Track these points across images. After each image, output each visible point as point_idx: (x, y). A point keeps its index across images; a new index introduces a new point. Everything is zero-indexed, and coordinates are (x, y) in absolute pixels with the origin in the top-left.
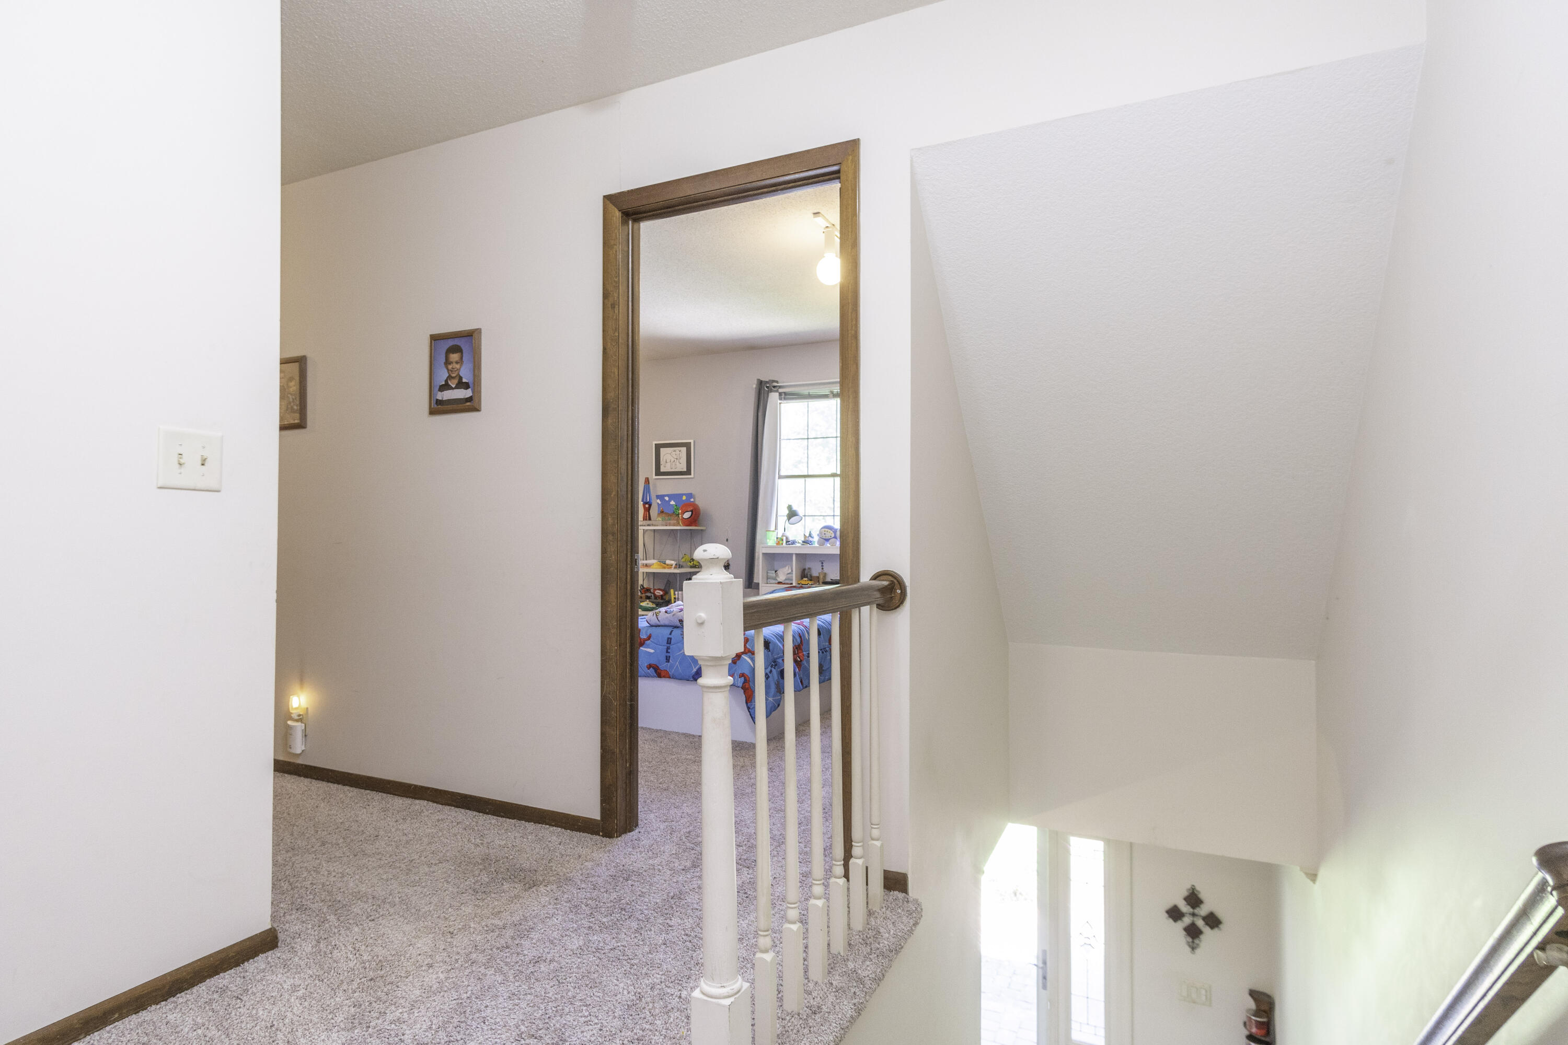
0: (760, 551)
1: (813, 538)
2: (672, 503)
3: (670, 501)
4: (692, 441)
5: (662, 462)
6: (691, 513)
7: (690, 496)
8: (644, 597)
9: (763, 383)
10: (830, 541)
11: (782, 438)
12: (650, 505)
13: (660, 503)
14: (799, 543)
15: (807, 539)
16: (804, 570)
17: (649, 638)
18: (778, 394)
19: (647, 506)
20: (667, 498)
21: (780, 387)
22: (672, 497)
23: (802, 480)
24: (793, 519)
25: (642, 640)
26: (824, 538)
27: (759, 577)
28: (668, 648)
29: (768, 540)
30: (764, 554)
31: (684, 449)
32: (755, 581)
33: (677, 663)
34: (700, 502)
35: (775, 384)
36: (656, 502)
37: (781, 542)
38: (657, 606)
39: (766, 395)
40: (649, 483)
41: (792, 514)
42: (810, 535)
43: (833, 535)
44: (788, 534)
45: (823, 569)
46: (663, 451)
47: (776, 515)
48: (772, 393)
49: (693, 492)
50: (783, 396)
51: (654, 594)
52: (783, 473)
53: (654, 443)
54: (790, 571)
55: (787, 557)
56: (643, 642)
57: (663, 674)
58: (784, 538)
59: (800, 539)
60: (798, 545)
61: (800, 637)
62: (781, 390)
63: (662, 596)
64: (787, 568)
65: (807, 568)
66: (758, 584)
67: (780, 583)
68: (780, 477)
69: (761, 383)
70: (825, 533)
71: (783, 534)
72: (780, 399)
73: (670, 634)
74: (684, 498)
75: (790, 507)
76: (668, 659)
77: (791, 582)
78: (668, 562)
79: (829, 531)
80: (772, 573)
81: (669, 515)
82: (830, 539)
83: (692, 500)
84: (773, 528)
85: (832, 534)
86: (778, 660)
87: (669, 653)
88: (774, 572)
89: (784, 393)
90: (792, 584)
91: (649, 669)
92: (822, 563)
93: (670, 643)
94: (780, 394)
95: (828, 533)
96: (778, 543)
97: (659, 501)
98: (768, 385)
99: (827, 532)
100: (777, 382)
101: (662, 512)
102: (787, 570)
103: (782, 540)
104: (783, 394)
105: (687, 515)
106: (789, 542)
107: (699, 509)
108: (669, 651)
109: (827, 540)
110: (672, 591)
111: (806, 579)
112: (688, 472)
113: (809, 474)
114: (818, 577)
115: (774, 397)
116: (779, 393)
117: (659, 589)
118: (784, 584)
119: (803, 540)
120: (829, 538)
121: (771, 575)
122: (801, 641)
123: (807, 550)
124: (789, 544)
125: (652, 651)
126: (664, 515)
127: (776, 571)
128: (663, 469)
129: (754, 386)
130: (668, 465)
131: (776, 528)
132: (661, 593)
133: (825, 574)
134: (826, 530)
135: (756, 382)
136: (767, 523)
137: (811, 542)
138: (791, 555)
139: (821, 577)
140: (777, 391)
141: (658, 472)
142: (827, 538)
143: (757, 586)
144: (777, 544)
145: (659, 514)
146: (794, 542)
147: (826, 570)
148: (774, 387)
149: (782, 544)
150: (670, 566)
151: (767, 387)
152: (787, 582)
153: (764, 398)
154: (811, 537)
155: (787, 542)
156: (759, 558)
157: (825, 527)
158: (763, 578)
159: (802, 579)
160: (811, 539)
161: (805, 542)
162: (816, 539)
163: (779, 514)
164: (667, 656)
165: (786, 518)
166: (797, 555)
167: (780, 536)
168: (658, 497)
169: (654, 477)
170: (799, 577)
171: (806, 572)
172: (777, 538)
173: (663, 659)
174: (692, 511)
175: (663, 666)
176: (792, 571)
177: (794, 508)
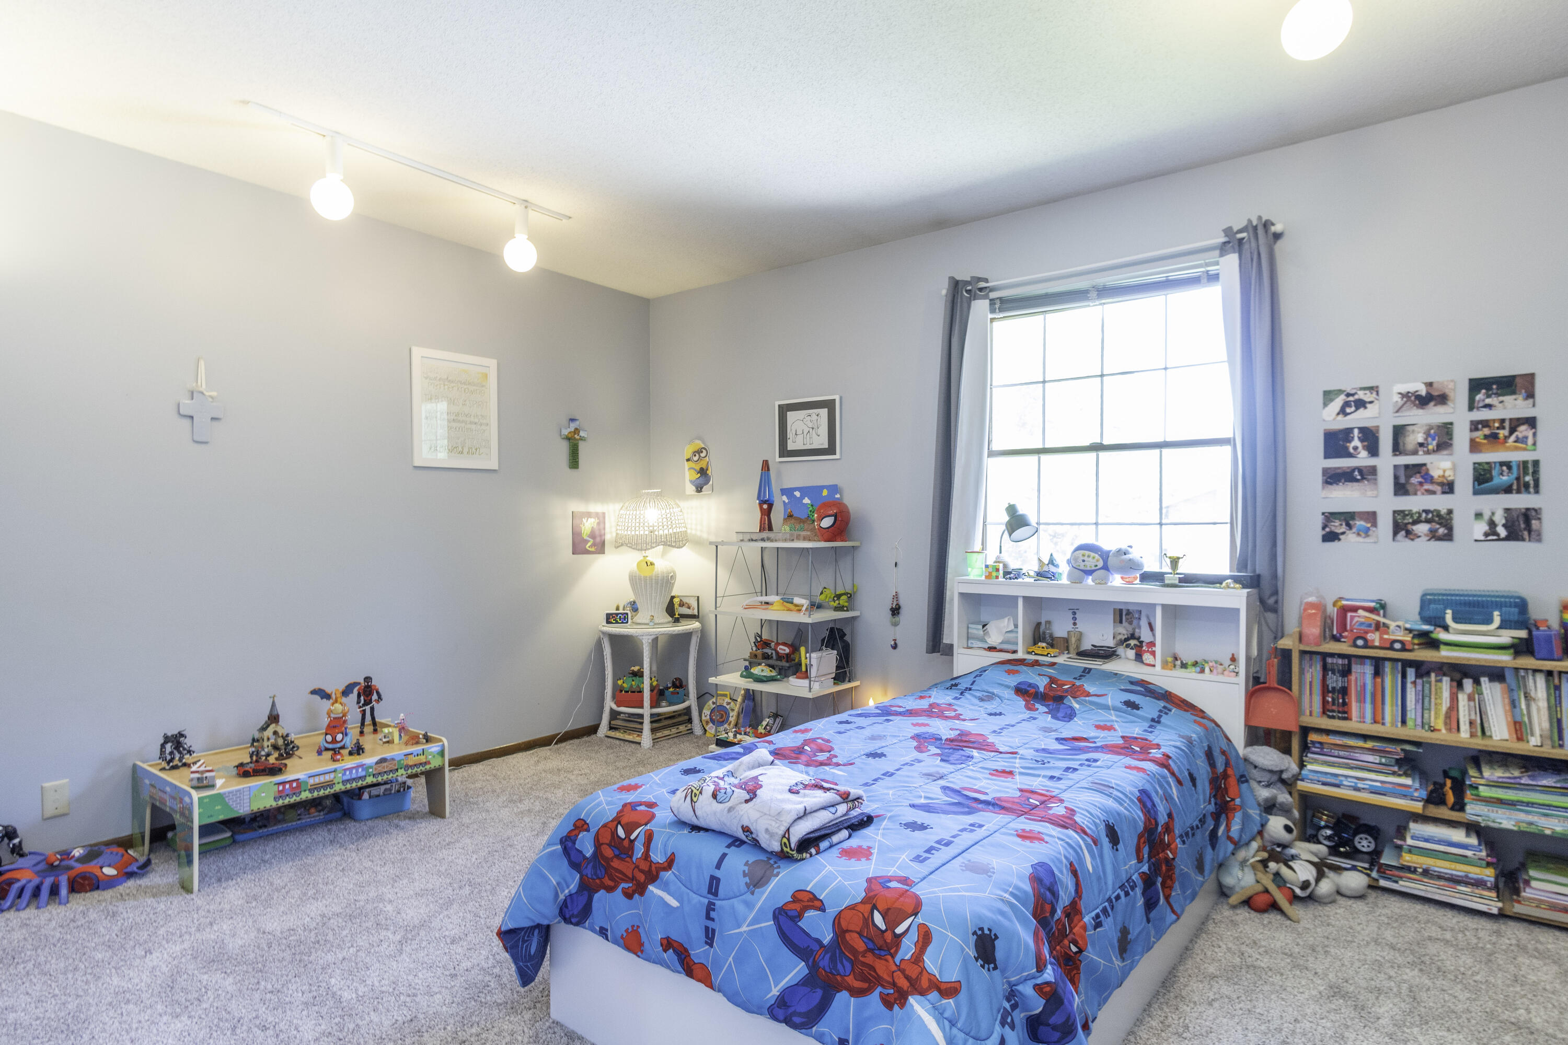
0: (954, 588)
1: (1057, 566)
2: (806, 501)
3: (802, 497)
4: (837, 398)
5: (790, 434)
6: (833, 518)
7: (834, 489)
8: (760, 656)
9: (960, 286)
10: (1095, 574)
11: (994, 384)
12: (771, 506)
13: (787, 501)
14: (1029, 576)
15: (1046, 569)
16: (1039, 624)
17: (670, 863)
18: (987, 301)
19: (765, 506)
20: (797, 494)
21: (992, 289)
22: (805, 491)
23: (1034, 458)
24: (1020, 533)
25: (653, 866)
26: (1082, 568)
27: (953, 632)
28: (710, 907)
29: (969, 569)
30: (962, 595)
31: (824, 412)
32: (946, 641)
33: (731, 959)
34: (851, 500)
35: (982, 285)
36: (780, 501)
37: (994, 574)
38: (780, 674)
39: (965, 305)
40: (768, 470)
41: (1016, 522)
42: (1052, 562)
43: (1101, 564)
44: (1005, 557)
45: (1075, 624)
46: (791, 416)
47: (984, 522)
48: (977, 301)
49: (839, 485)
50: (997, 306)
51: (775, 650)
52: (996, 447)
53: (777, 403)
54: (1012, 627)
55: (1006, 603)
56: (655, 873)
57: (697, 971)
58: (1001, 566)
59: (1031, 567)
60: (1027, 580)
61: (1074, 873)
62: (993, 295)
63: (787, 655)
64: (1006, 620)
65: (1043, 622)
66: (951, 646)
67: (992, 649)
68: (992, 454)
69: (956, 286)
70: (1086, 558)
71: (998, 557)
72: (993, 311)
73: (718, 866)
74: (825, 493)
75: (1011, 510)
76: (710, 941)
77: (1012, 648)
78: (797, 600)
79: (1092, 554)
80: (978, 629)
81: (801, 521)
82: (1094, 571)
83: (838, 496)
84: (977, 547)
85: (1098, 561)
86: (1020, 988)
87: (713, 920)
88: (981, 627)
89: (1000, 299)
90: (1015, 652)
91: (665, 951)
92: (1074, 613)
93: (716, 894)
94: (992, 302)
95: (1090, 559)
96: (989, 576)
97: (785, 498)
98: (969, 288)
99: (1089, 556)
100: (986, 281)
101: (790, 516)
102: (1006, 624)
103: (998, 570)
104: (998, 302)
105: (827, 522)
106: (1010, 573)
107: (848, 512)
108: (713, 914)
109: (1089, 573)
110: (803, 650)
111: (1044, 645)
112: (831, 450)
113: (1047, 446)
114: (1066, 641)
115: (980, 307)
116: (991, 300)
117: (785, 644)
118: (1001, 651)
119: (1036, 570)
120: (1094, 568)
121: (975, 631)
122: (1077, 885)
123: (1044, 590)
124: (1010, 578)
125: (674, 903)
126: (793, 521)
127: (984, 626)
128: (791, 446)
129: (944, 292)
130: (800, 439)
131: (984, 547)
132: (787, 650)
133: (1081, 634)
134: (1087, 553)
135: (947, 280)
136: (968, 538)
137: (1054, 574)
138: (1015, 598)
139: (1073, 640)
140: (986, 297)
141: (784, 451)
142: (1088, 568)
143: (949, 651)
144: (986, 577)
145: (785, 519)
146: (1018, 574)
147: (1081, 627)
148: (981, 289)
149: (997, 577)
150: (799, 608)
151: (968, 292)
152: (1005, 647)
153: (961, 311)
154: (1053, 564)
155: (1006, 573)
156: (952, 600)
157: (1080, 548)
158: (959, 637)
159: (1035, 643)
160: (1053, 569)
161: (1040, 575)
162: (1064, 569)
163: (989, 520)
164: (707, 928)
165: (1004, 527)
166: (1026, 599)
167: (990, 562)
168: (784, 492)
169: (778, 459)
170: (1031, 640)
171: (1042, 628)
172: (987, 566)
173: (697, 933)
174: (836, 516)
175: (698, 952)
176: (1016, 626)
177: (1021, 510)
